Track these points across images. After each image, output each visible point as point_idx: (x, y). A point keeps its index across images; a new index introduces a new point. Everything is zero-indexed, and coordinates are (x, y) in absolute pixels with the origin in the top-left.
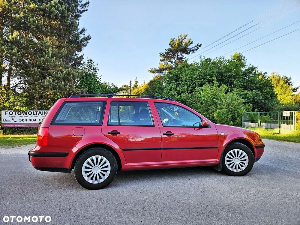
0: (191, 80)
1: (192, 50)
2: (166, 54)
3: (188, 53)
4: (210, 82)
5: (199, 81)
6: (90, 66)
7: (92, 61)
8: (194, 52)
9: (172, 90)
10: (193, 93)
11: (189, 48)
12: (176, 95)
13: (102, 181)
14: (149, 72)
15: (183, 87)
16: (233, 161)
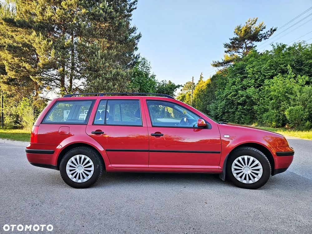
0: (260, 71)
1: (264, 37)
2: (231, 44)
4: (284, 72)
6: (143, 65)
7: (145, 59)
8: (267, 39)
9: (235, 85)
10: (262, 87)
11: (260, 34)
12: (240, 90)
13: (85, 180)
15: (250, 80)
16: (242, 170)
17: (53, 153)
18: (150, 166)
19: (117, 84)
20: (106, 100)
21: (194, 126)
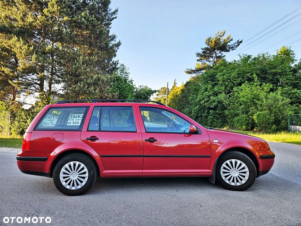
0: (229, 79)
1: (232, 47)
2: (202, 54)
3: (227, 51)
4: (250, 80)
5: (237, 80)
6: (122, 71)
7: (123, 65)
8: (235, 49)
9: (207, 91)
10: (231, 93)
11: (228, 45)
12: (212, 96)
14: (185, 73)
15: (221, 87)
16: (230, 173)
17: (46, 160)
18: (144, 171)
19: (98, 89)
20: (100, 106)
21: (184, 132)
